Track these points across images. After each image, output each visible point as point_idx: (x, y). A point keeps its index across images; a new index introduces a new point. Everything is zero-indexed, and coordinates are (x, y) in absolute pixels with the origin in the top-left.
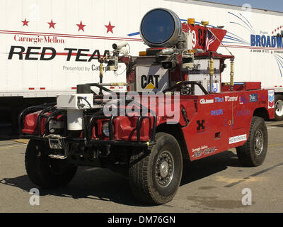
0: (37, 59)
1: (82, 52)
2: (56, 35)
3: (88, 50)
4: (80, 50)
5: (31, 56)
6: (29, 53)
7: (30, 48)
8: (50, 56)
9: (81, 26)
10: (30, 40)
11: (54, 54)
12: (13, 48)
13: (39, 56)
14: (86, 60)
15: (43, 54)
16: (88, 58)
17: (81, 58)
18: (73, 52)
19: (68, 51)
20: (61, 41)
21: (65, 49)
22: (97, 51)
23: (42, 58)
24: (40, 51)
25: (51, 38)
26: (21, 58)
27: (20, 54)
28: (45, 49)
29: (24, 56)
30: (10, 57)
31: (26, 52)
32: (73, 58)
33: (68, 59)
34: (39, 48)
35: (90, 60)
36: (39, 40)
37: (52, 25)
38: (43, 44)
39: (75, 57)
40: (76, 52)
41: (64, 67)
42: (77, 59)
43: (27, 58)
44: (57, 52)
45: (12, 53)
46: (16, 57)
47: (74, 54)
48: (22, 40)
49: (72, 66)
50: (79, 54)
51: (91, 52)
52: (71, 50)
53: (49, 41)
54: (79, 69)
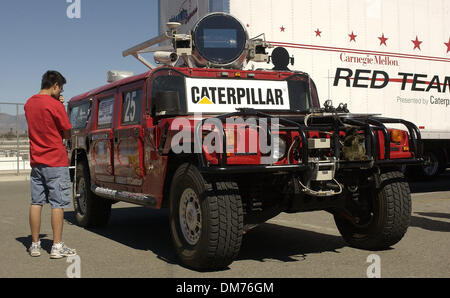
0: (366, 86)
1: (419, 79)
2: (388, 55)
3: (426, 76)
4: (417, 76)
5: (360, 82)
6: (357, 78)
7: (358, 72)
8: (381, 83)
9: (417, 43)
10: (359, 60)
11: (387, 80)
12: (339, 70)
13: (369, 83)
14: (423, 90)
15: (374, 79)
16: (426, 86)
17: (418, 86)
18: (408, 77)
19: (402, 77)
20: (394, 63)
21: (400, 74)
22: (436, 77)
23: (373, 86)
24: (370, 76)
25: (383, 58)
26: (348, 85)
27: (347, 79)
28: (376, 73)
29: (352, 81)
30: (336, 84)
31: (353, 76)
32: (409, 86)
33: (403, 88)
34: (369, 72)
35: (428, 90)
36: (369, 61)
37: (383, 40)
38: (373, 67)
39: (411, 84)
40: (412, 78)
41: (399, 98)
42: (414, 88)
43: (355, 85)
44: (390, 77)
45: (338, 77)
46: (342, 82)
47: (410, 81)
48: (349, 60)
49: (408, 98)
50: (415, 82)
51: (429, 79)
52: (405, 75)
53: (381, 62)
54: (416, 101)
